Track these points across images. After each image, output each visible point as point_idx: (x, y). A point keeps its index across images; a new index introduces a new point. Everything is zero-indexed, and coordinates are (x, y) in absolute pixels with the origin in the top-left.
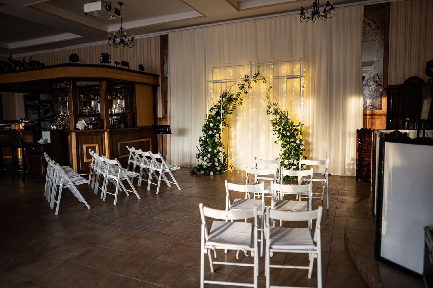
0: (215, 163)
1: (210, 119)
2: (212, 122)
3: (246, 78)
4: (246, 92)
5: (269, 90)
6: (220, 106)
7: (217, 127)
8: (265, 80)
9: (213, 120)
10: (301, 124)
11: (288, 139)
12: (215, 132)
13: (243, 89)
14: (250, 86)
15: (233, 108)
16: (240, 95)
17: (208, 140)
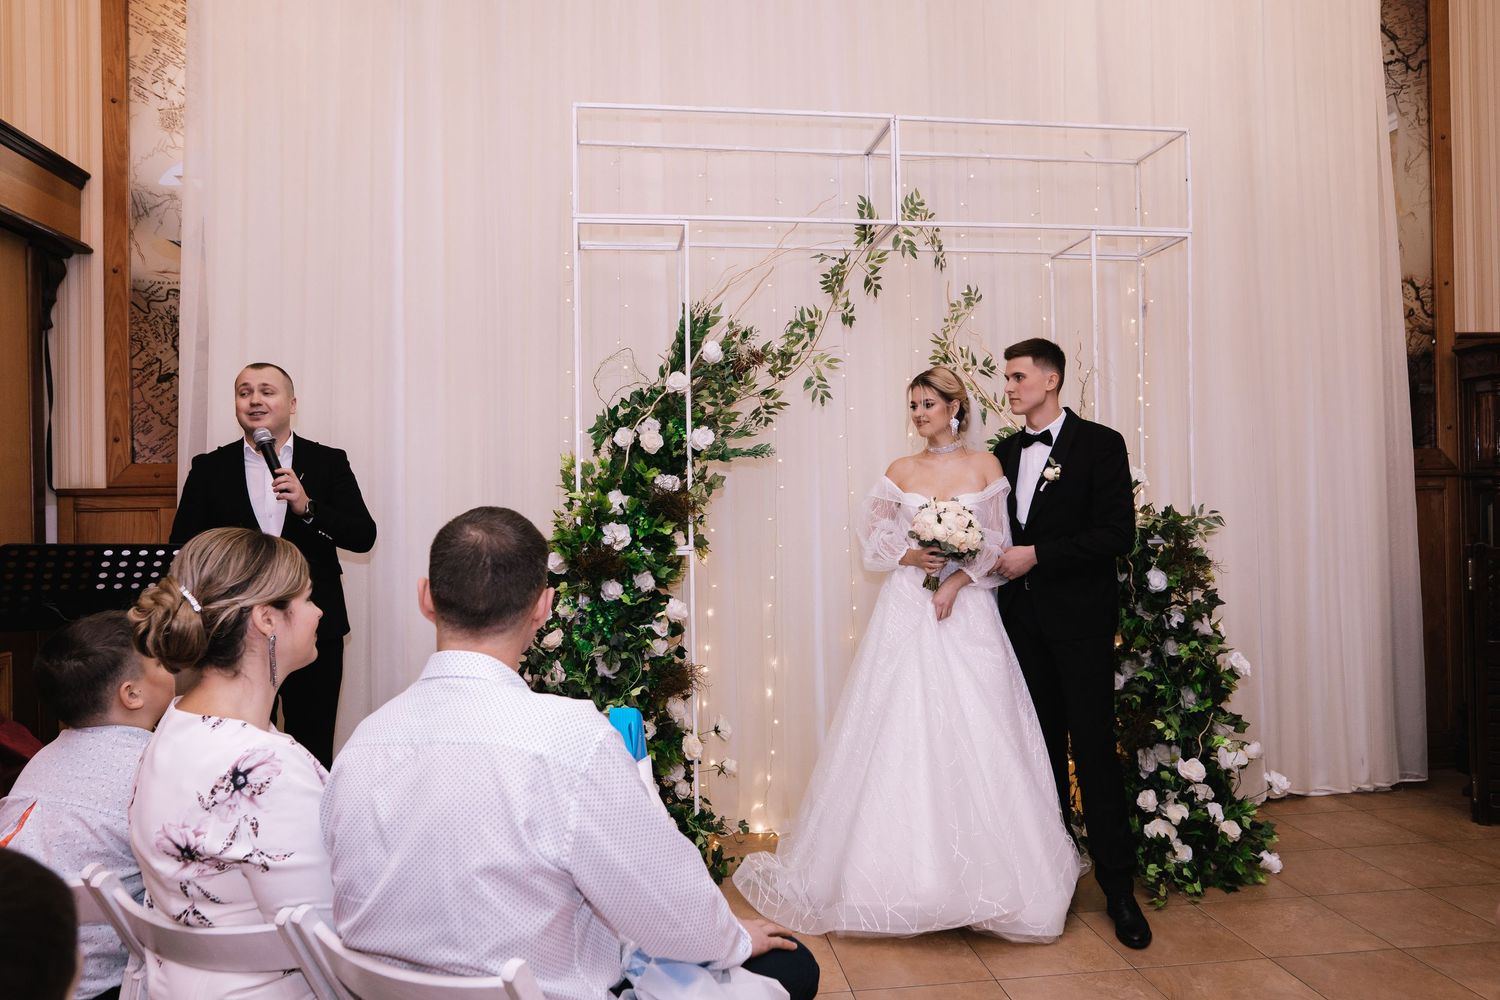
4: (850, 315)
5: (957, 317)
6: (683, 397)
7: (657, 550)
8: (940, 248)
9: (628, 497)
10: (1203, 516)
11: (1148, 618)
12: (644, 590)
13: (838, 289)
14: (874, 276)
15: (758, 419)
16: (812, 331)
17: (605, 648)
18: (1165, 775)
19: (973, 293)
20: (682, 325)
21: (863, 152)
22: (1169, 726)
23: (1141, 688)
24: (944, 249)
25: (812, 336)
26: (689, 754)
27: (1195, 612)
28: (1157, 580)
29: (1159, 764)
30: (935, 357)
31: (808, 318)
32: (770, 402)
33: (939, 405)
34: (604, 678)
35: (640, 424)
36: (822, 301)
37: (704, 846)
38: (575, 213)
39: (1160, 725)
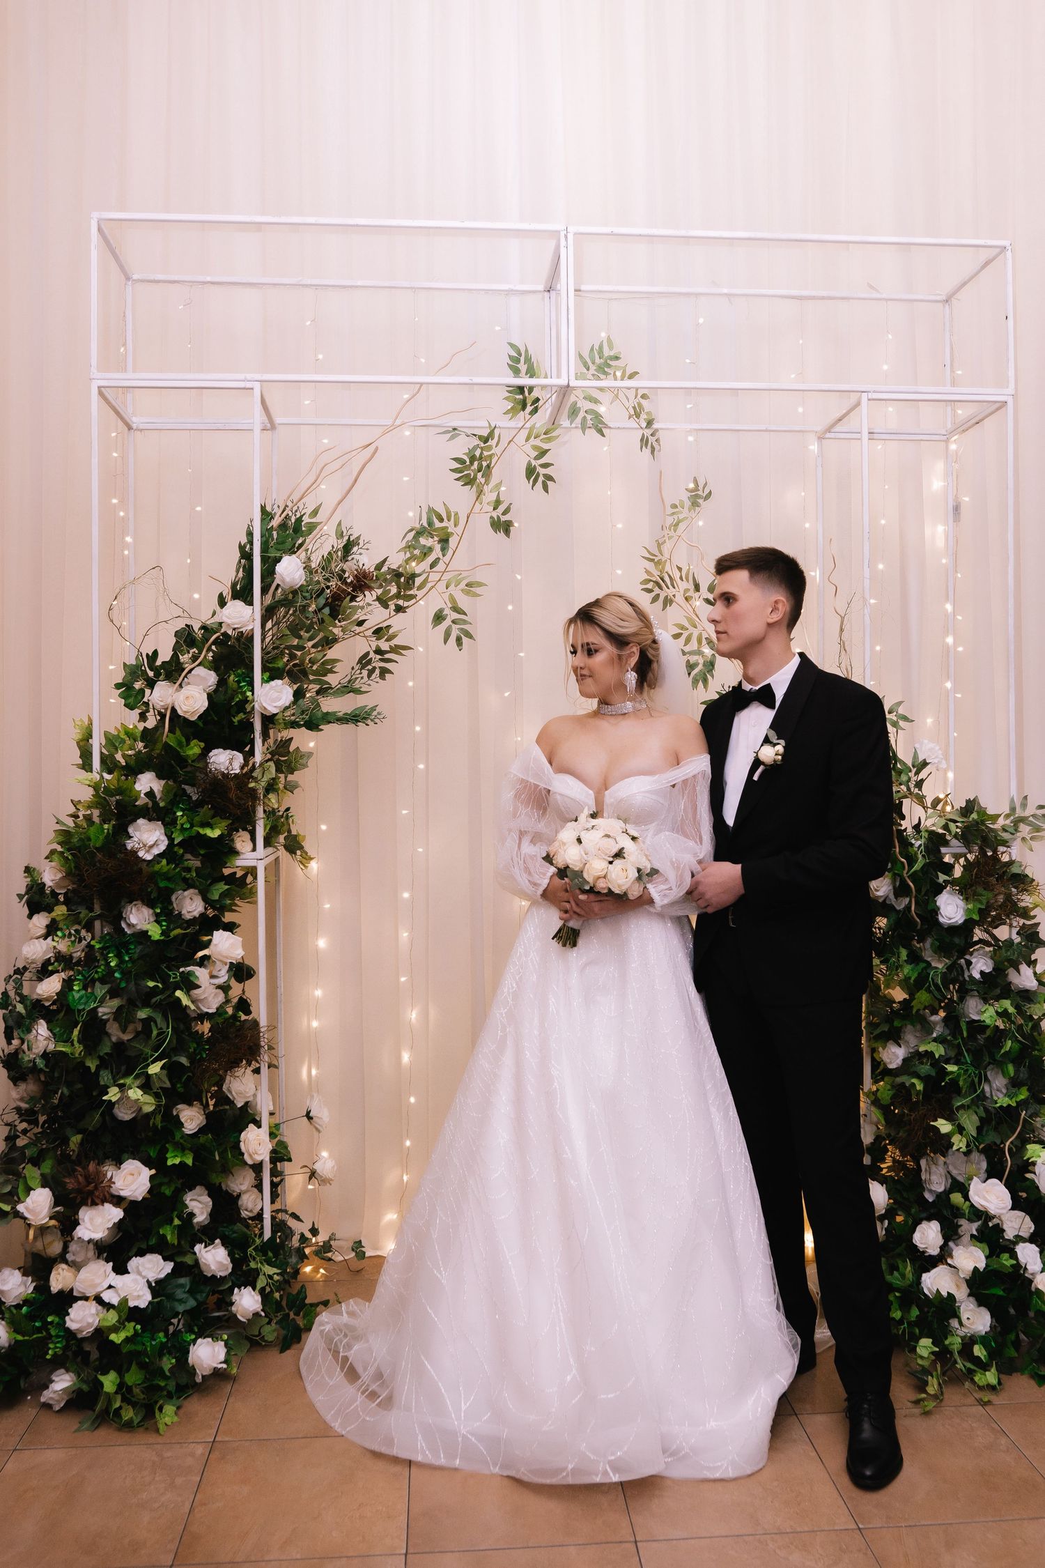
0: (198, 1248)
1: (133, 769)
2: (155, 812)
3: (516, 372)
4: (503, 518)
5: (677, 525)
6: (250, 638)
7: (205, 859)
8: (650, 423)
9: (163, 782)
10: (1027, 813)
11: (940, 965)
12: (188, 917)
13: (483, 480)
14: (542, 461)
15: (370, 667)
16: (444, 541)
17: (116, 1003)
18: (956, 1198)
19: (701, 487)
20: (250, 534)
21: (541, 288)
22: (961, 1130)
23: (925, 1069)
24: (655, 426)
25: (444, 550)
26: (250, 1156)
27: (1007, 958)
28: (951, 908)
29: (953, 1178)
30: (647, 581)
31: (438, 524)
32: (384, 646)
33: (608, 650)
34: (120, 1046)
35: (186, 676)
36: (459, 498)
37: (268, 1289)
38: (94, 372)
39: (944, 1126)
